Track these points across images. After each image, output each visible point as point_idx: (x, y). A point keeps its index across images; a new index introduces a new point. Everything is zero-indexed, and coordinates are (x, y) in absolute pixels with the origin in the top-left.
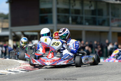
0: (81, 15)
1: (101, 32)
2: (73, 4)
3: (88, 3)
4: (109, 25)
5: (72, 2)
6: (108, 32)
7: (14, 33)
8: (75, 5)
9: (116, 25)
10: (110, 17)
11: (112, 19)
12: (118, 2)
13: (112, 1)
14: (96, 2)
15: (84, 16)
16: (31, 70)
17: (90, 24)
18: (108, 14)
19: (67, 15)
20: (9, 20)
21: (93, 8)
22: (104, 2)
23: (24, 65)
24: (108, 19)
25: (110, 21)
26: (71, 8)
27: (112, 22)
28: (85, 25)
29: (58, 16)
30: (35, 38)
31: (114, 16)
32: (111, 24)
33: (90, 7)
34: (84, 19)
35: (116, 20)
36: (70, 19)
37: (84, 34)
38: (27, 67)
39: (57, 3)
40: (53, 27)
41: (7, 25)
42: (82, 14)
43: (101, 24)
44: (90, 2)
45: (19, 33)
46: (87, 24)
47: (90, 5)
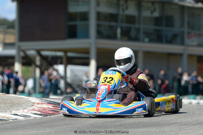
0: (137, 26)
1: (170, 55)
2: (124, 7)
3: (150, 5)
4: (183, 43)
5: (122, 2)
6: (181, 55)
7: (24, 51)
8: (127, 8)
9: (195, 43)
10: (186, 29)
11: (189, 33)
12: (200, 5)
13: (190, 3)
14: (163, 4)
15: (142, 26)
16: (52, 114)
17: (151, 41)
18: (182, 25)
19: (113, 24)
20: (16, 31)
21: (156, 14)
22: (176, 4)
23: (40, 106)
24: (183, 33)
25: (186, 36)
26: (121, 12)
27: (189, 38)
28: (143, 41)
29: (98, 26)
30: (59, 61)
31: (193, 28)
32: (187, 41)
33: (152, 13)
34: (142, 31)
35: (195, 35)
36: (119, 31)
38: (44, 109)
39: (98, 4)
40: (90, 43)
41: (12, 38)
42: (139, 23)
43: (170, 42)
44: (153, 3)
45: (32, 53)
46: (147, 40)
47: (152, 9)
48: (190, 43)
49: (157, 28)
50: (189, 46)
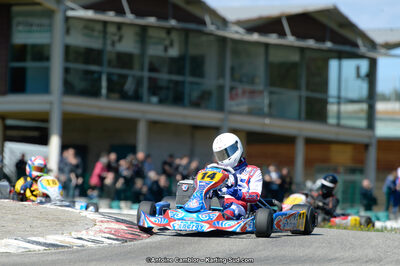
0: (136, 72)
2: (116, 38)
3: (163, 35)
4: (220, 108)
8: (121, 39)
9: (244, 108)
10: (227, 82)
11: (232, 89)
12: (255, 37)
13: (237, 32)
14: (186, 33)
15: (145, 75)
17: (161, 102)
18: (221, 74)
19: (94, 68)
21: (174, 52)
22: (211, 34)
24: (221, 88)
25: (227, 95)
26: (109, 48)
27: (232, 98)
28: (149, 102)
29: (67, 71)
31: (241, 81)
32: (229, 104)
33: (166, 49)
35: (244, 92)
36: (104, 84)
37: (142, 131)
39: (68, 31)
40: (51, 103)
42: (142, 69)
43: (196, 105)
44: (169, 31)
46: (155, 99)
47: (167, 42)
48: (235, 109)
49: (175, 78)
50: (232, 113)
